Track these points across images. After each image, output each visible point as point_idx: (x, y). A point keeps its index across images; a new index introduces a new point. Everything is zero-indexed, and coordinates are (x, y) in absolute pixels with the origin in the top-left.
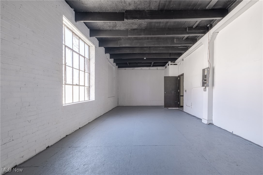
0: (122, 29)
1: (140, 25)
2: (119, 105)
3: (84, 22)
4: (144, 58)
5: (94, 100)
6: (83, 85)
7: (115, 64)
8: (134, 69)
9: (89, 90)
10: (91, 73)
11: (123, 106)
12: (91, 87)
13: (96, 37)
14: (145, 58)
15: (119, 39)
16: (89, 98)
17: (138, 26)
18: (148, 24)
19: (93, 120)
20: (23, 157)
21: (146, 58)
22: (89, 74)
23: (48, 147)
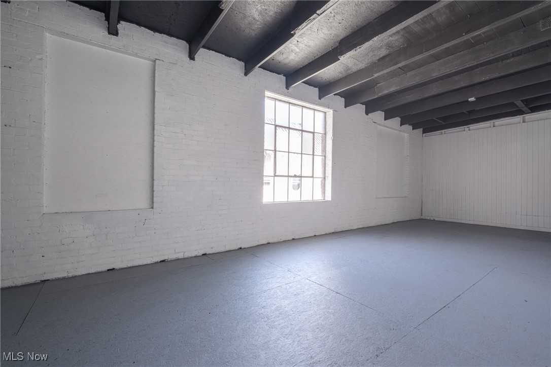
0: (364, 67)
1: (389, 46)
2: (422, 217)
3: (302, 82)
4: (469, 99)
5: (330, 200)
6: (311, 175)
7: (408, 127)
8: (443, 133)
9: (325, 183)
10: (327, 156)
11: (434, 220)
12: (326, 178)
13: (335, 95)
14: (472, 99)
15: (375, 83)
16: (324, 196)
17: (387, 49)
18: (403, 36)
19: (326, 234)
20: (212, 248)
21: (476, 99)
22: (325, 156)
23: (241, 248)
